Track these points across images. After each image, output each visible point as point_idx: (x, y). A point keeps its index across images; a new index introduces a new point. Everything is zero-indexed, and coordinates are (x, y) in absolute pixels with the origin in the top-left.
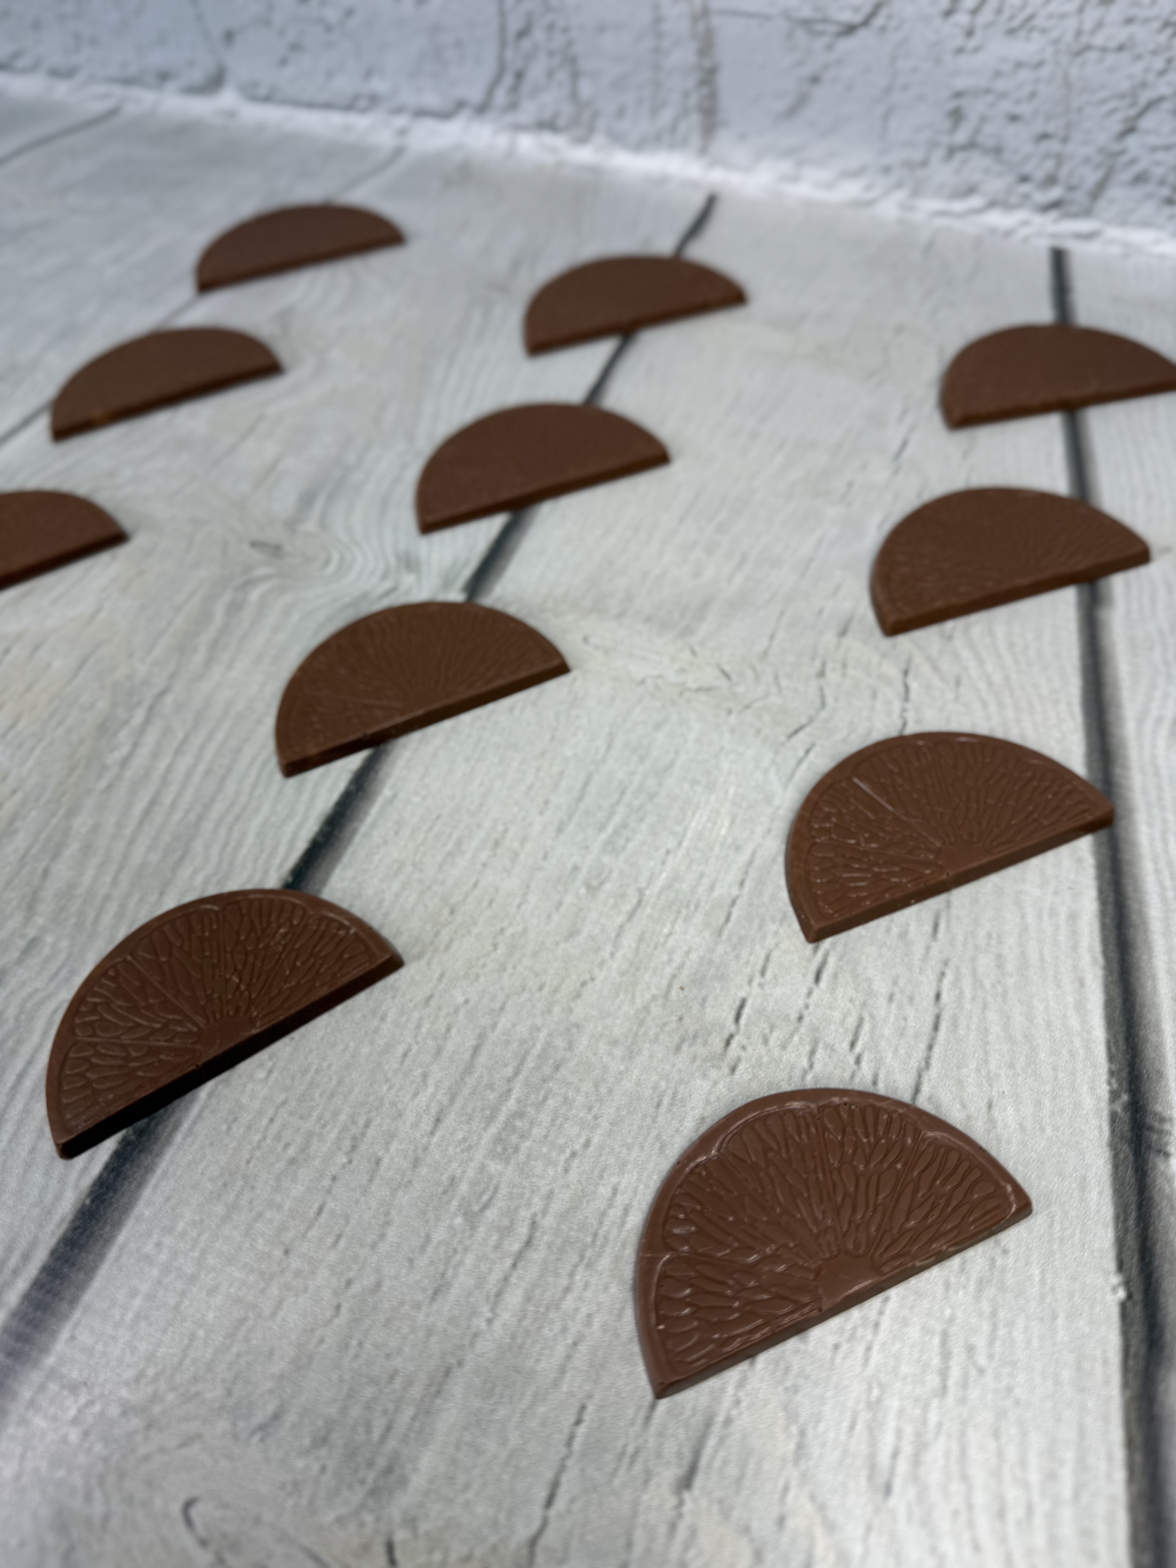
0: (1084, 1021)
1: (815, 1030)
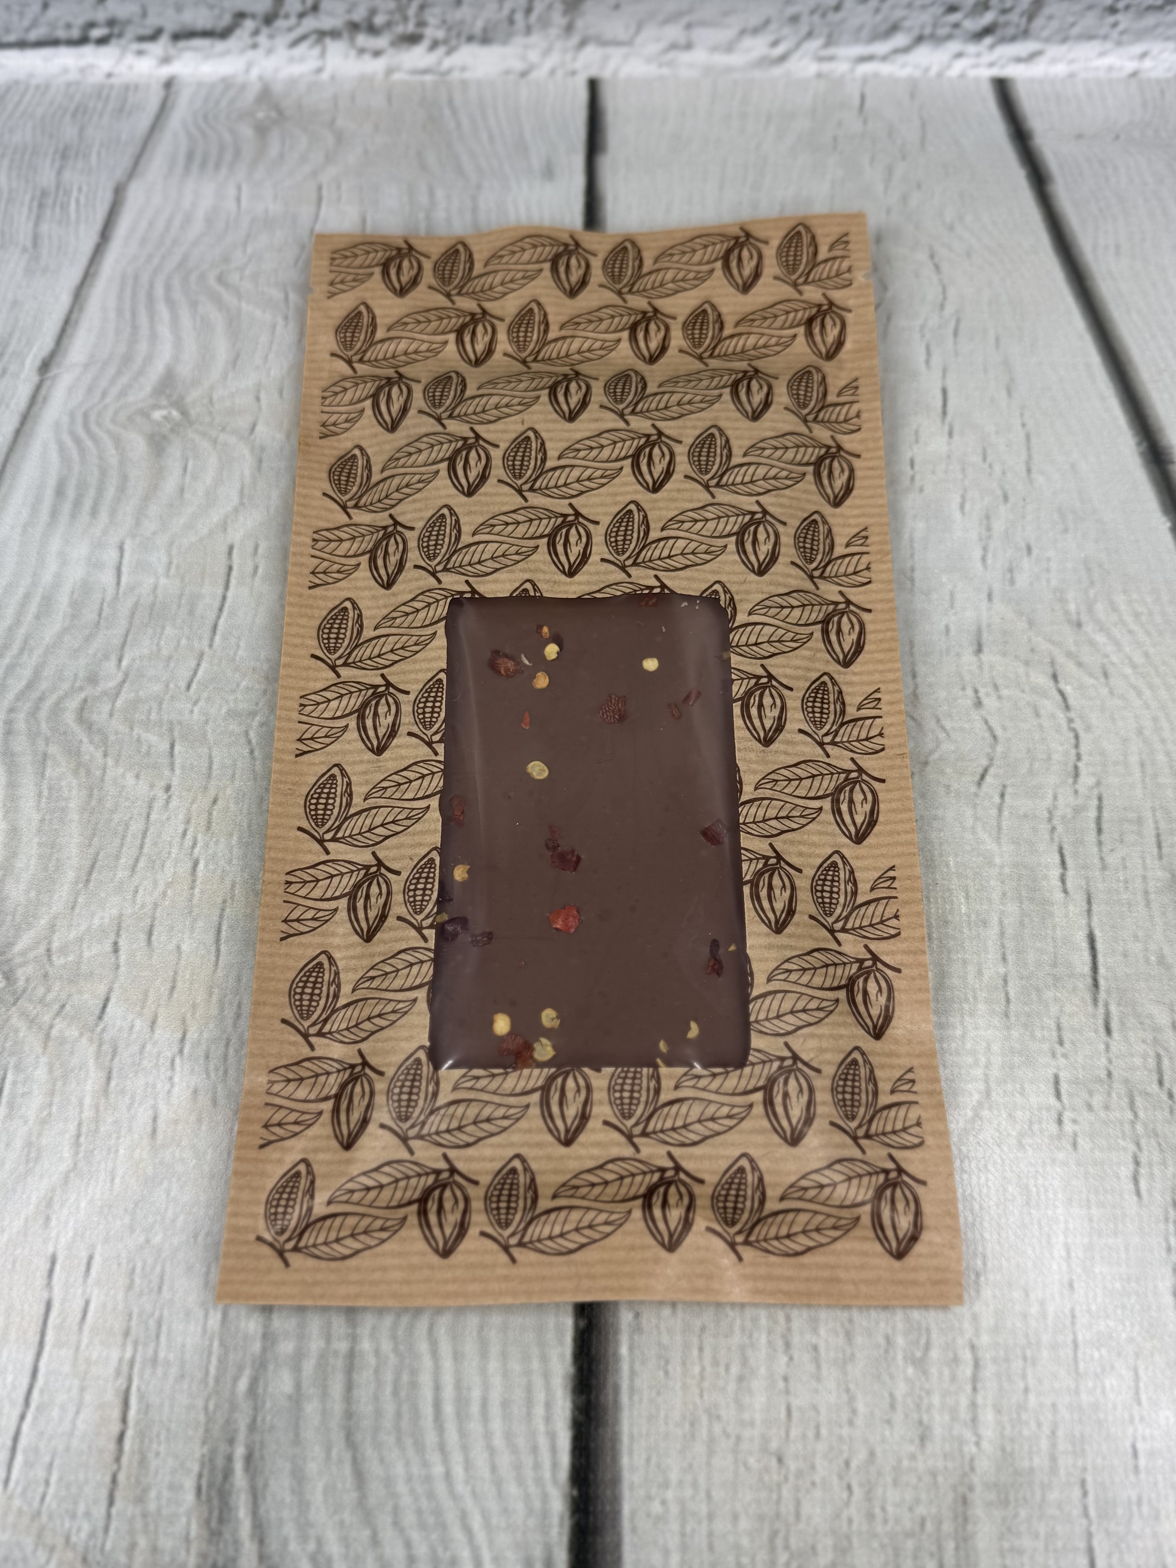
1: (1125, 1080)
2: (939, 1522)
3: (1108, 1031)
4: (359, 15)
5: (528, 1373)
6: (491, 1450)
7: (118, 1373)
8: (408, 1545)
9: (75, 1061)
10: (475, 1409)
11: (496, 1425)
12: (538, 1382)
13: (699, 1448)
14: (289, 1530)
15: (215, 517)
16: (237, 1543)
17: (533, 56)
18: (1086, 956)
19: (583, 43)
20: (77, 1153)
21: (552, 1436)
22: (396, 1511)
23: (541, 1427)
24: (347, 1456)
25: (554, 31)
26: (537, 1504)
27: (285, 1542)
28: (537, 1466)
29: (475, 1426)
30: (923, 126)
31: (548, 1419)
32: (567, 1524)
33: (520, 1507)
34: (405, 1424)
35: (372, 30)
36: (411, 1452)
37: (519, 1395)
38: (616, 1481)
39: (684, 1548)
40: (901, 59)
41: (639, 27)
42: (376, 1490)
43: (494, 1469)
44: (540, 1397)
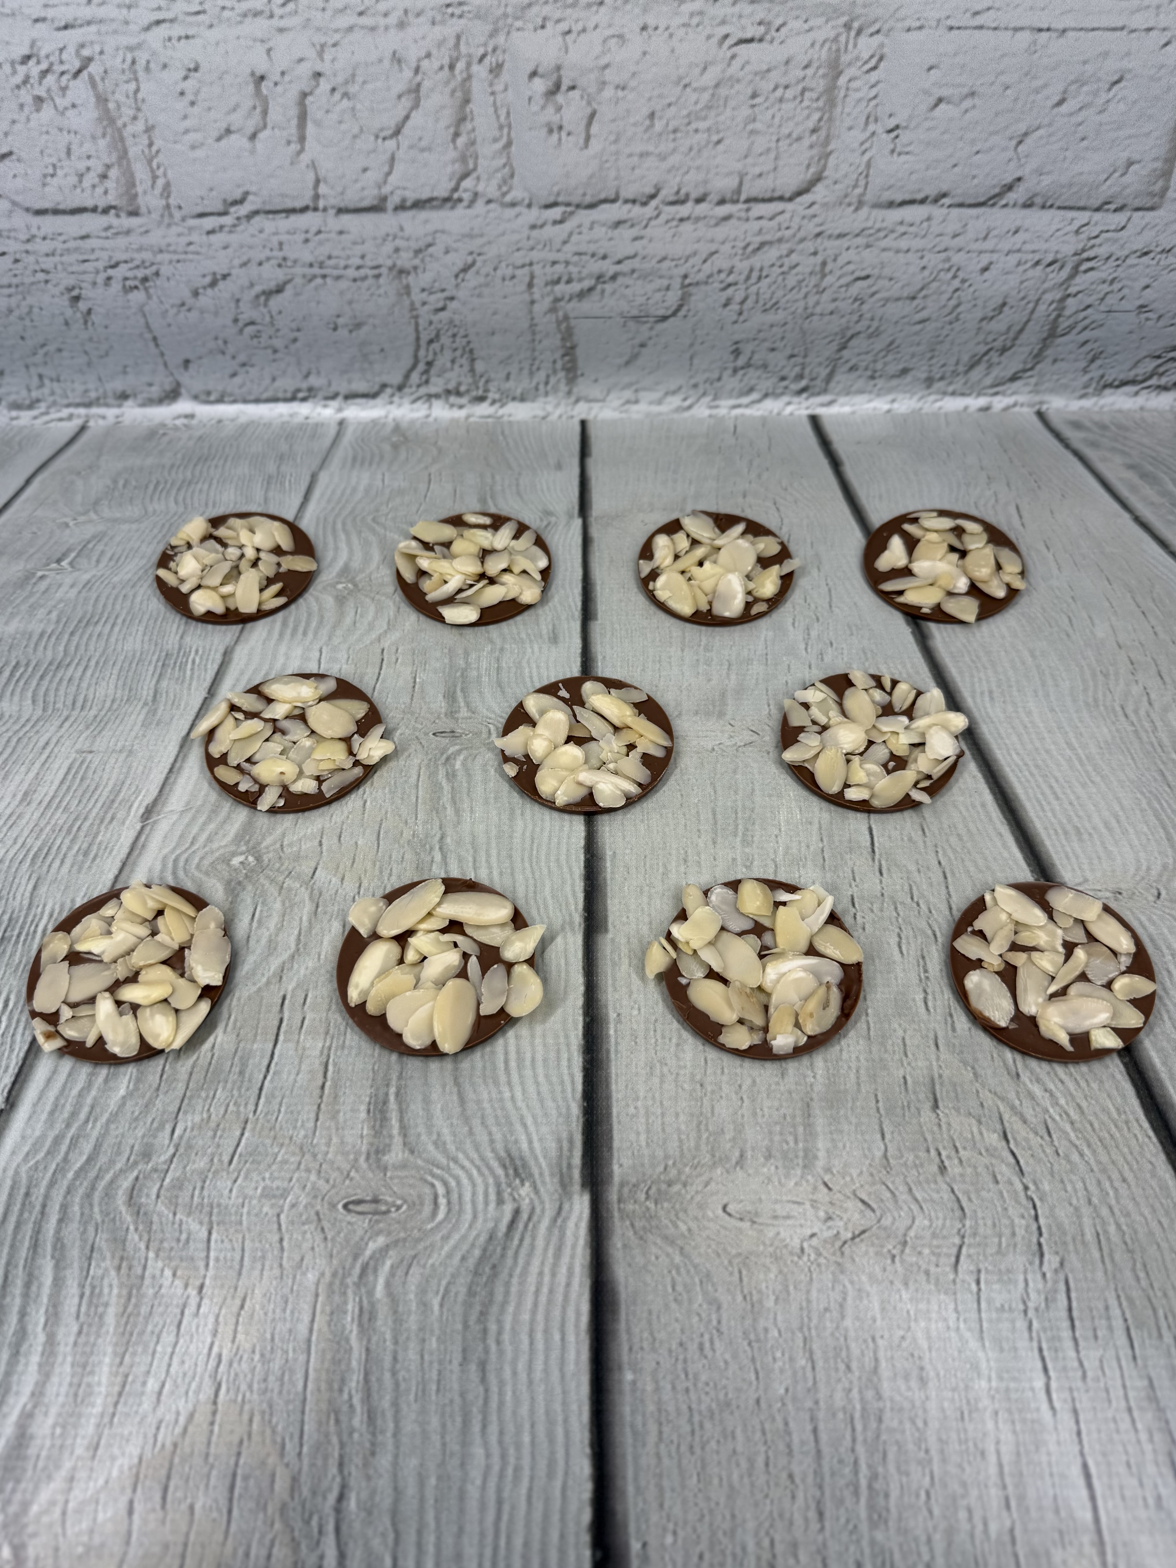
0: (1010, 853)
1: (892, 898)
2: (794, 1117)
3: (881, 874)
4: (451, 386)
5: (558, 1044)
6: (537, 1083)
7: (322, 1052)
8: (490, 1134)
9: (297, 899)
10: (528, 1063)
11: (540, 1070)
12: (563, 1048)
13: (656, 1080)
14: (421, 1129)
15: (374, 635)
16: (391, 1137)
17: (549, 408)
18: (868, 837)
19: (577, 401)
20: (297, 945)
21: (572, 1076)
22: (483, 1117)
23: (566, 1071)
24: (455, 1090)
25: (561, 394)
26: (564, 1111)
27: (419, 1135)
28: (563, 1091)
29: (528, 1072)
30: (770, 439)
31: (569, 1067)
32: (581, 1120)
33: (554, 1112)
34: (488, 1073)
35: (459, 394)
36: (491, 1086)
37: (552, 1055)
38: (609, 1097)
39: (648, 1131)
40: (757, 406)
41: (609, 392)
42: (471, 1106)
43: (539, 1093)
44: (565, 1056)
